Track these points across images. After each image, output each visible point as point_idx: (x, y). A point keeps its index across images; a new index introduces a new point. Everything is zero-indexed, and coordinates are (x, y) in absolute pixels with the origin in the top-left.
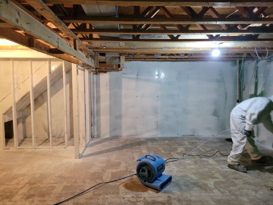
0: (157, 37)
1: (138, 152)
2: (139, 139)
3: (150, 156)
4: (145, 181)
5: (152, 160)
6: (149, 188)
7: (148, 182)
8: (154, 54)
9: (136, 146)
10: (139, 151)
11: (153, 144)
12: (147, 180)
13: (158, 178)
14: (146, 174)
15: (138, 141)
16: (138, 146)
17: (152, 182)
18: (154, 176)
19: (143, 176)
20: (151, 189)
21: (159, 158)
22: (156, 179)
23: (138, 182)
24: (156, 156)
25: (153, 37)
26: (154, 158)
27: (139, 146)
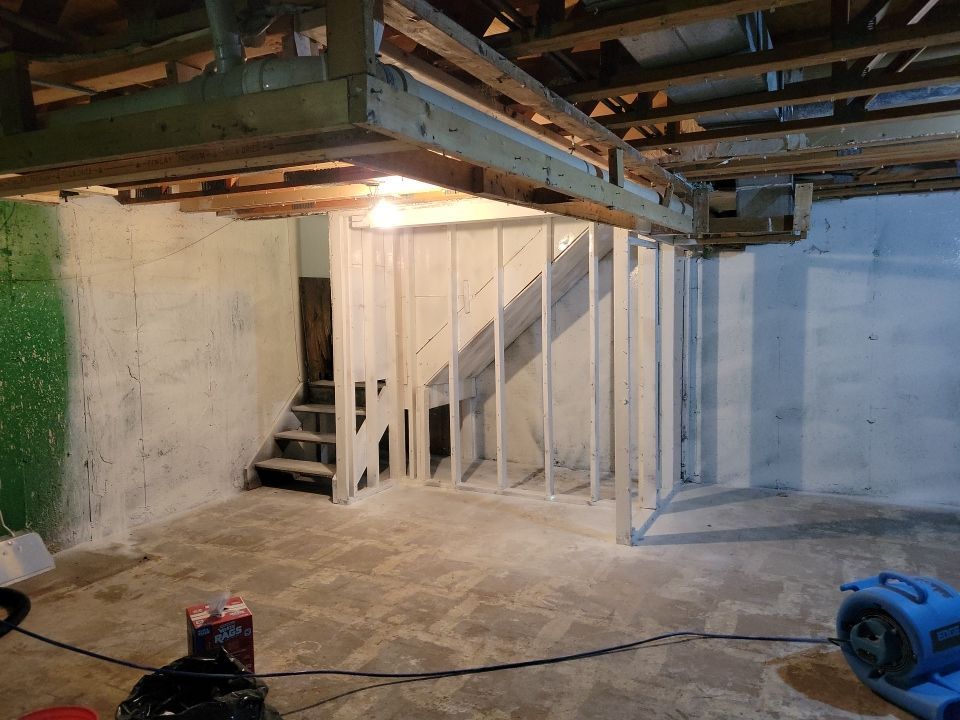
0: (956, 93)
1: (866, 559)
2: (875, 508)
3: (901, 580)
4: (875, 675)
5: (912, 598)
6: (890, 706)
7: (890, 680)
8: (954, 161)
9: (857, 533)
10: (868, 555)
11: (939, 539)
12: (883, 673)
13: (937, 677)
14: (878, 646)
15: (869, 515)
16: (865, 537)
17: (907, 687)
18: (916, 661)
19: (863, 652)
20: (897, 710)
21: (946, 594)
22: (925, 678)
23: (846, 672)
24: (933, 585)
25: (936, 93)
26: (917, 589)
27: (870, 537)
